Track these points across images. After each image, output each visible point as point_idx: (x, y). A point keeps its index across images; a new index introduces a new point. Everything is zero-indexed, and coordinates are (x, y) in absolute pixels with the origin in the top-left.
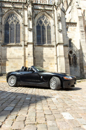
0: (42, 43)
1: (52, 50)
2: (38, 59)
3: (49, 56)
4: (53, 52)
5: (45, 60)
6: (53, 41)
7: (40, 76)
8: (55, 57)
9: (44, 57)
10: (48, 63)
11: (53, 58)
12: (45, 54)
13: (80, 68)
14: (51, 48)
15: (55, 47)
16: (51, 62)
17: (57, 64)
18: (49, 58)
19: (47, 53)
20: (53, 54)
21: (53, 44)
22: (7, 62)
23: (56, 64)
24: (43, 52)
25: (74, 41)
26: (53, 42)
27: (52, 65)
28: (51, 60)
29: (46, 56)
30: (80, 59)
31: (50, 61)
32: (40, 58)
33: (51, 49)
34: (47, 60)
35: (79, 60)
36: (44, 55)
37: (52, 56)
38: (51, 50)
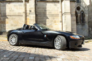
1: (56, 6)
2: (40, 16)
3: (53, 13)
4: (58, 8)
5: (48, 17)
8: (60, 14)
9: (47, 14)
10: (52, 21)
11: (57, 15)
12: (49, 10)
13: (89, 27)
14: (56, 4)
15: (60, 2)
16: (55, 20)
17: (62, 22)
18: (52, 15)
19: (50, 9)
20: (57, 10)
22: (7, 19)
23: (61, 22)
27: (56, 22)
28: (55, 17)
29: (50, 13)
30: (88, 16)
31: (54, 19)
32: (43, 15)
33: (55, 5)
34: (51, 17)
35: (87, 18)
37: (56, 13)
38: (55, 6)
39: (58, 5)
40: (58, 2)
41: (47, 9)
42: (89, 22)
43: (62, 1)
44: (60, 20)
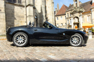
0: (12, 1)
1: (22, 10)
2: (9, 16)
3: (20, 14)
4: (24, 11)
5: (16, 18)
6: (23, 1)
8: (25, 16)
9: (15, 15)
11: (23, 17)
12: (16, 12)
13: (40, 26)
14: (22, 8)
15: (25, 7)
18: (19, 17)
19: (17, 12)
20: (23, 13)
21: (23, 4)
23: (26, 22)
25: (36, 5)
26: (23, 3)
27: (22, 22)
29: (17, 14)
31: (20, 19)
32: (11, 16)
36: (15, 13)
37: (22, 15)
40: (24, 6)
41: (15, 11)
42: (40, 24)
43: (27, 6)
44: (25, 21)
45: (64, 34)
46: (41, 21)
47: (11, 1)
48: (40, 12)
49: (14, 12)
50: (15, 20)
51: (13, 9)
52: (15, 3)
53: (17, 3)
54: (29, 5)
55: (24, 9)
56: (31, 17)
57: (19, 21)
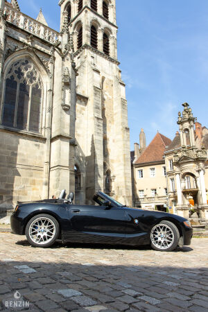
0: (15, 125)
1: (39, 148)
3: (31, 162)
4: (43, 153)
5: (20, 170)
6: (43, 126)
7: (133, 220)
8: (46, 168)
9: (18, 163)
11: (39, 169)
12: (23, 155)
13: (86, 198)
14: (38, 143)
15: (48, 141)
16: (33, 178)
17: (48, 184)
18: (29, 167)
19: (25, 154)
20: (40, 158)
21: (43, 134)
23: (46, 184)
24: (16, 149)
25: (79, 135)
26: (43, 130)
27: (34, 184)
28: (34, 171)
29: (24, 160)
30: (87, 176)
31: (31, 176)
32: (7, 164)
33: (36, 145)
34: (24, 170)
35: (84, 181)
36: (18, 157)
37: (37, 163)
38: (37, 147)
39: (42, 146)
40: (44, 140)
41: (19, 151)
42: (87, 189)
43: (52, 140)
44: (45, 180)
45: (136, 221)
46: (91, 182)
47: (12, 126)
48: (88, 153)
49: (16, 155)
50: (16, 177)
51: (14, 145)
52: (23, 132)
53: (27, 131)
54: (60, 137)
55: (45, 146)
56: (61, 171)
57: (26, 180)
